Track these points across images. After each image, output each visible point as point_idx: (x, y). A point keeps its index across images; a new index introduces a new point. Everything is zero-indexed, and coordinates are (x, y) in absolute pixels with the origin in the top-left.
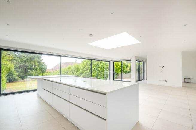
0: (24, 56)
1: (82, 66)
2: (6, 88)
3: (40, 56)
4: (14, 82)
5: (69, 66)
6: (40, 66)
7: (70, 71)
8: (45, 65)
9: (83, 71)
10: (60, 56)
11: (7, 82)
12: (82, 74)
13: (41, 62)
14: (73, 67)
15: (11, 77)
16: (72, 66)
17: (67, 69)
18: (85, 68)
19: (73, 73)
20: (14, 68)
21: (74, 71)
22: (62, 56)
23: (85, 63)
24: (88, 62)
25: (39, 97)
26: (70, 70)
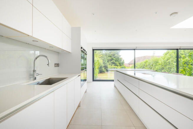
0: (108, 54)
1: (162, 60)
2: (98, 77)
3: (119, 52)
4: (102, 73)
5: (145, 60)
6: (119, 61)
7: (147, 66)
8: (123, 60)
9: (165, 66)
10: (134, 49)
11: (99, 73)
12: (163, 69)
13: (120, 57)
14: (151, 61)
15: (101, 70)
16: (149, 60)
17: (143, 63)
18: (168, 61)
19: (151, 68)
20: (102, 62)
21: (153, 65)
22: (136, 49)
23: (168, 56)
24: (173, 53)
25: (115, 87)
26: (147, 64)
